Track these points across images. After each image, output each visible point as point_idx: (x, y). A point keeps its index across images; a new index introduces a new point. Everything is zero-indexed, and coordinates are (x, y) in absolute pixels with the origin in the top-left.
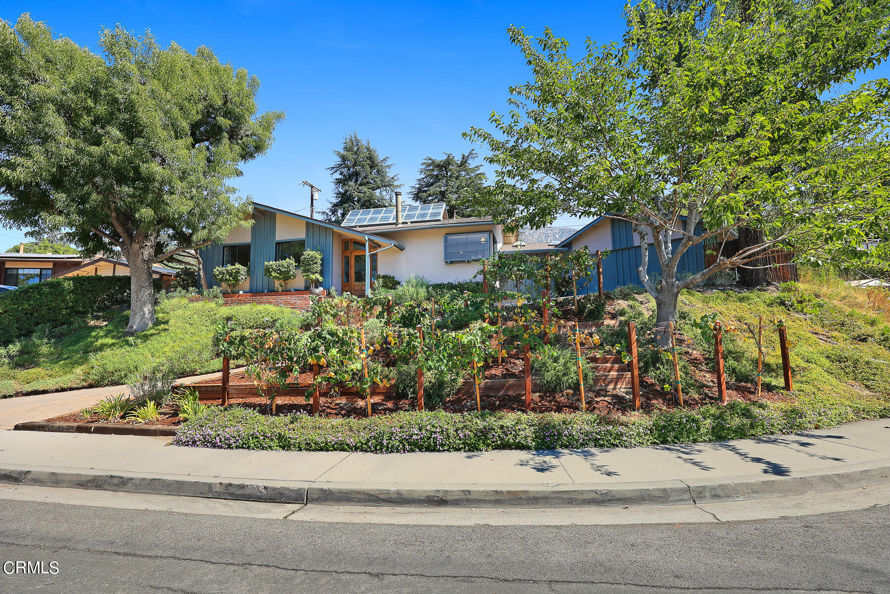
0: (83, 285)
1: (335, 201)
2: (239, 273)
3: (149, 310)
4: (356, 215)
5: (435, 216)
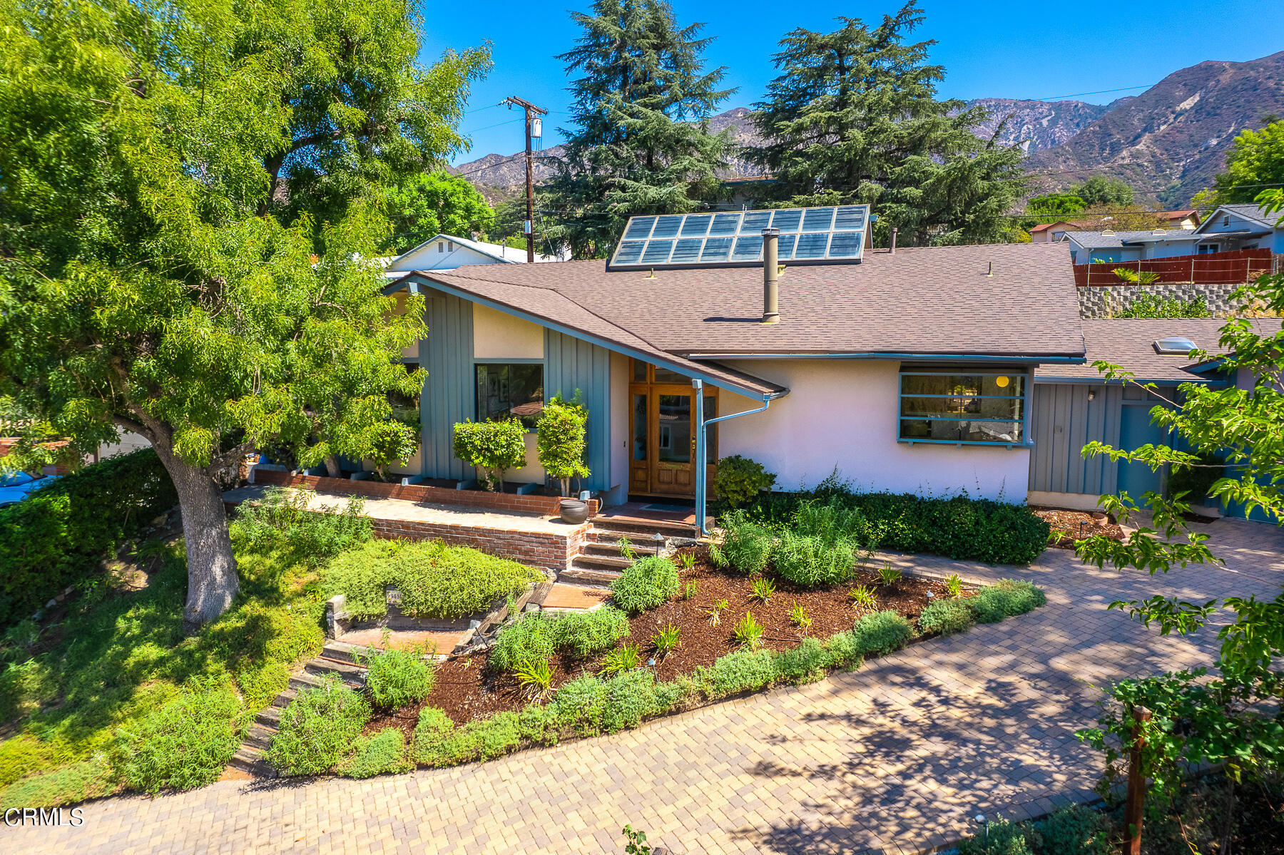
0: (92, 495)
1: (577, 129)
2: (399, 443)
3: (222, 567)
4: (645, 232)
5: (846, 246)
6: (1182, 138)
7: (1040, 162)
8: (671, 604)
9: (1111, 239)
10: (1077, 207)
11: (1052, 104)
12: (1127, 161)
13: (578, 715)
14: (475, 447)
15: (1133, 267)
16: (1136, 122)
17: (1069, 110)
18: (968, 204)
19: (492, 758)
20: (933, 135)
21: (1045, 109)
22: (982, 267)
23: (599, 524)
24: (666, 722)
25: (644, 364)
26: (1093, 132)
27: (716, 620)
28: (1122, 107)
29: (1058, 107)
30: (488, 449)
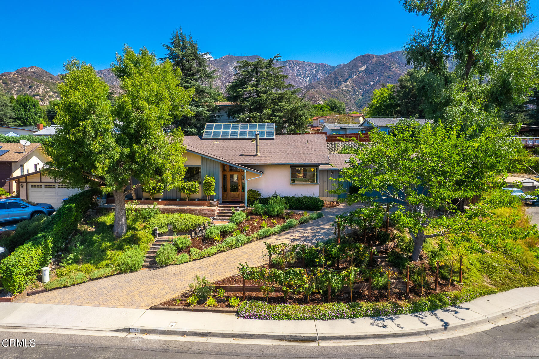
4: (212, 128)
5: (270, 135)
6: (362, 81)
7: (313, 86)
8: (245, 222)
9: (337, 126)
10: (327, 109)
11: (316, 64)
12: (344, 88)
13: (230, 244)
14: (185, 188)
15: (342, 136)
16: (346, 74)
17: (322, 67)
18: (297, 118)
19: (212, 255)
20: (286, 96)
21: (314, 66)
22: (306, 141)
23: (219, 207)
24: (250, 244)
25: (231, 166)
26: (332, 76)
27: (256, 224)
28: (342, 68)
29: (319, 65)
30: (190, 189)
